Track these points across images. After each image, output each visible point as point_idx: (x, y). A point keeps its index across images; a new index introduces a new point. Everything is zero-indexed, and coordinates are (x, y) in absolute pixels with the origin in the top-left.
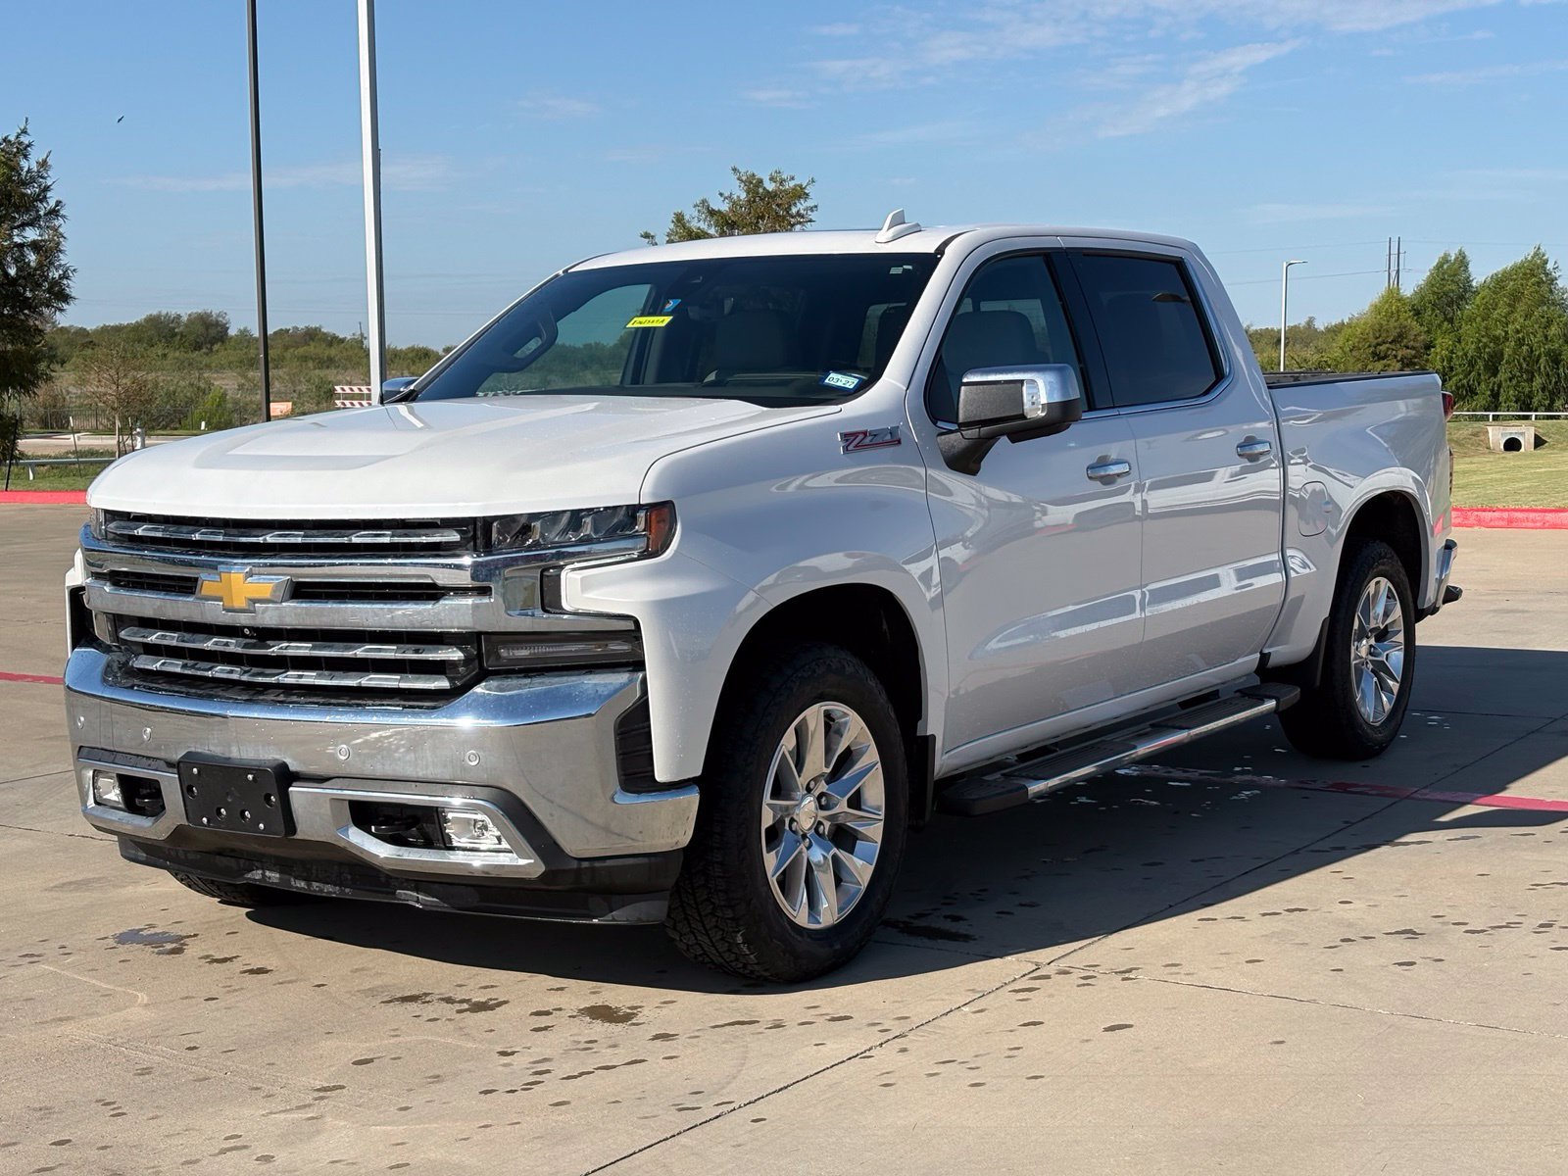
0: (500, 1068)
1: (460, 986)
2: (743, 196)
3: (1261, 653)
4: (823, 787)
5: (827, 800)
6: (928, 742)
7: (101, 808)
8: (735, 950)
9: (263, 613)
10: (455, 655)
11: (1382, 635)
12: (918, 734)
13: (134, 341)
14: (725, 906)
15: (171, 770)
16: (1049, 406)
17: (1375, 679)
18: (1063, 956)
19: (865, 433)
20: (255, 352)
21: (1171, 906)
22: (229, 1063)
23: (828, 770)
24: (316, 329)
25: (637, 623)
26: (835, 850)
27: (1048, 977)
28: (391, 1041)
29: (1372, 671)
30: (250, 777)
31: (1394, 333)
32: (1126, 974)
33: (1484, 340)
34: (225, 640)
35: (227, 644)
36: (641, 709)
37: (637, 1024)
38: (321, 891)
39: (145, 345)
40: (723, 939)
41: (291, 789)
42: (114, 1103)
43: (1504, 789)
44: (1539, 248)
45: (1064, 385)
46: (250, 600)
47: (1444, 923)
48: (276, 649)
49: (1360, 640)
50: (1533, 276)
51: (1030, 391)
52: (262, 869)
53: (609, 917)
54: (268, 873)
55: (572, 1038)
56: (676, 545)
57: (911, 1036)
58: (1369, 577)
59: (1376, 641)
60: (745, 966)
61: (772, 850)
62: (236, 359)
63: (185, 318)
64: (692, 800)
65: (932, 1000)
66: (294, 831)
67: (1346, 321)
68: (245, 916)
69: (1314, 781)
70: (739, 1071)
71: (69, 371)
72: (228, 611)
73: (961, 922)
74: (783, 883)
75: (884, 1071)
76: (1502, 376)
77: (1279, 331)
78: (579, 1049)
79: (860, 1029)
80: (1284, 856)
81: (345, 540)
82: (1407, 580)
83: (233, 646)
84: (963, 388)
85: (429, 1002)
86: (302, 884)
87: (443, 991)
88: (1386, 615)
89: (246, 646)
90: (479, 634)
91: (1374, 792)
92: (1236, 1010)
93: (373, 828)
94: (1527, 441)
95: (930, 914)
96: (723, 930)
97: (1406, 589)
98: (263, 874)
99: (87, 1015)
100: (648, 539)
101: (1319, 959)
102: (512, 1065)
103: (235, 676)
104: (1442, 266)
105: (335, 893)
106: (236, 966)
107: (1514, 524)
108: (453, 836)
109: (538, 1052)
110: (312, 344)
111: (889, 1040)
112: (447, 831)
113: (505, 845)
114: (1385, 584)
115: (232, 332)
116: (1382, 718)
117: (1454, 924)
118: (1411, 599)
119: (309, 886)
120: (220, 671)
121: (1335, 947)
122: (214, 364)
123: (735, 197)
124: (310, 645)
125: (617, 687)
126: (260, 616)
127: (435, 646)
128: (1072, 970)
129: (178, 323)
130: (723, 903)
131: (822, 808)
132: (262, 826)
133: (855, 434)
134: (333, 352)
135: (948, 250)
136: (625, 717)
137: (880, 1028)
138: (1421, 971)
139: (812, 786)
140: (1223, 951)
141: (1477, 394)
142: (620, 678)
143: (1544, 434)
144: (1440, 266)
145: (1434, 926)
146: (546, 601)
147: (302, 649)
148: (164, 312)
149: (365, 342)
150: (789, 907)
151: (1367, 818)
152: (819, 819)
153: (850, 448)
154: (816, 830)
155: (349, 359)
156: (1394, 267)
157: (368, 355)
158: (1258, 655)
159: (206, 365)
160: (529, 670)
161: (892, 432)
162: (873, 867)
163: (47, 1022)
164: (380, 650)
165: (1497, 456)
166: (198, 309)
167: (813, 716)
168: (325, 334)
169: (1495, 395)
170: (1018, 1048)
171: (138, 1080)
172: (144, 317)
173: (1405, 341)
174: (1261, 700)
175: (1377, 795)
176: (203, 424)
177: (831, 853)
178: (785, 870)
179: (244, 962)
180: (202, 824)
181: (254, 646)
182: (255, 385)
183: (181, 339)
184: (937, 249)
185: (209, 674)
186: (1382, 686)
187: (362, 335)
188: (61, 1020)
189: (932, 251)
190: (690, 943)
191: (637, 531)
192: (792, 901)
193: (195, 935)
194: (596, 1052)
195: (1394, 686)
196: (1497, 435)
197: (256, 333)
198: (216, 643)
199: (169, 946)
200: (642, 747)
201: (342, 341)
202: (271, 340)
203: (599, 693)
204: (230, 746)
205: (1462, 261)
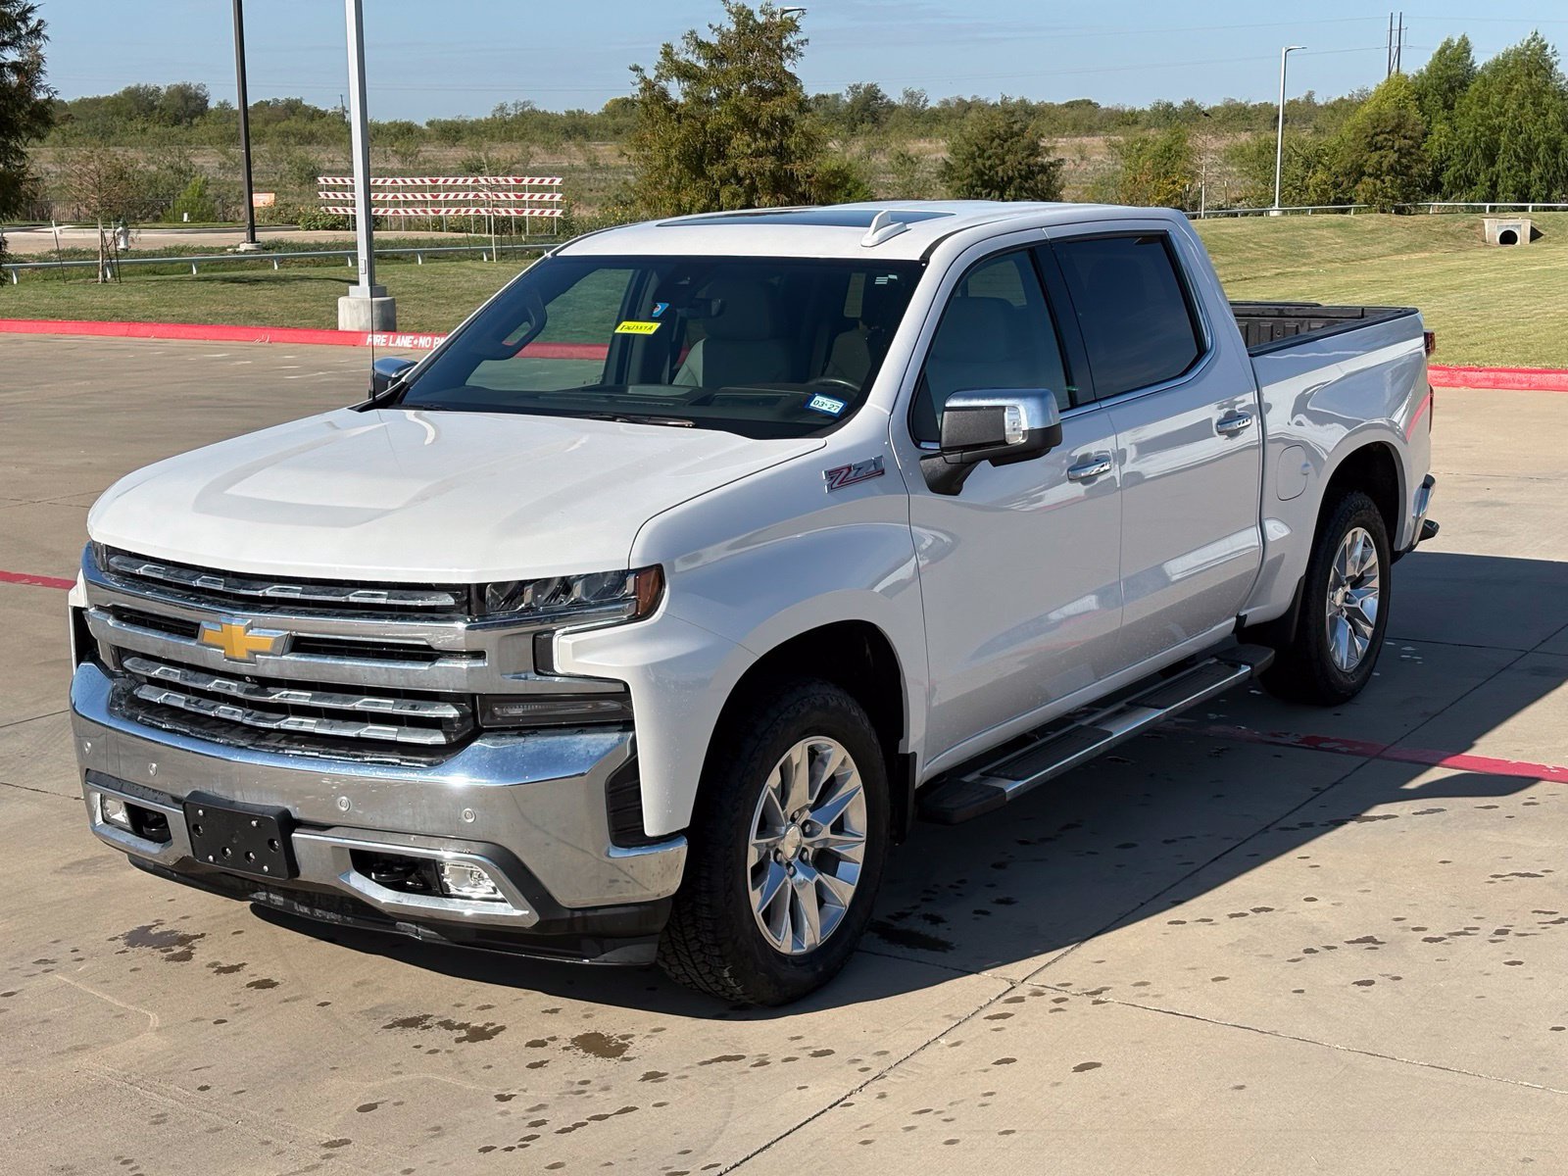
0: (499, 1118)
1: (459, 1006)
2: (733, 28)
3: (1238, 617)
4: (807, 815)
5: (812, 828)
6: (909, 760)
7: (109, 827)
8: (722, 982)
9: (264, 664)
10: (450, 712)
11: (1357, 582)
12: (900, 752)
13: (113, 115)
14: (712, 945)
15: (177, 806)
16: (1031, 433)
17: (1350, 627)
18: (1037, 972)
19: (849, 468)
20: (235, 126)
21: (1142, 904)
22: (240, 1109)
23: (812, 802)
24: (297, 101)
25: (626, 686)
26: (818, 876)
27: (1021, 1000)
28: (394, 1080)
29: (1348, 618)
30: (254, 823)
31: (1393, 123)
32: (1096, 994)
33: (1481, 129)
34: (227, 683)
35: (228, 687)
36: (631, 769)
37: (628, 1059)
38: (324, 918)
39: (124, 118)
40: (710, 972)
41: (294, 835)
42: (132, 1161)
43: (1471, 746)
44: (1536, 33)
45: (1045, 410)
46: (251, 652)
47: (1404, 929)
48: (277, 696)
49: (1335, 589)
50: (1533, 63)
51: (1012, 417)
52: (267, 891)
53: (602, 958)
54: (271, 896)
55: (565, 1078)
56: (665, 606)
57: (890, 1077)
58: (1346, 529)
59: (1351, 588)
60: (731, 995)
61: (758, 886)
62: (216, 135)
63: (164, 91)
64: (680, 850)
65: (910, 1029)
66: (297, 873)
67: (1346, 97)
68: (249, 910)
69: (1287, 734)
70: (726, 1123)
71: (47, 147)
72: (230, 659)
73: (940, 924)
74: (767, 916)
75: (865, 1124)
76: (1499, 166)
77: (1278, 108)
78: (572, 1093)
79: (840, 1067)
80: (1253, 836)
81: (342, 599)
82: (1384, 527)
83: (234, 689)
84: (946, 413)
85: (429, 1027)
86: (306, 910)
87: (441, 1013)
88: (1363, 561)
89: (248, 691)
90: (473, 696)
91: (1345, 749)
92: (1201, 1045)
93: (373, 875)
94: (1523, 233)
95: (910, 914)
96: (710, 965)
97: (1382, 536)
98: (267, 896)
99: (102, 1042)
100: (638, 603)
101: (1281, 977)
102: (510, 1113)
103: (237, 718)
104: (1445, 52)
105: (337, 921)
106: (244, 977)
107: (1500, 385)
108: (450, 884)
109: (533, 1097)
110: (293, 118)
111: (868, 1082)
112: (445, 880)
113: (500, 895)
114: (1362, 533)
115: (212, 105)
116: (1356, 663)
117: (1414, 929)
118: (1387, 545)
119: (312, 912)
120: (224, 711)
121: (1298, 960)
122: (194, 140)
123: (724, 29)
124: (310, 695)
125: (608, 747)
126: (261, 667)
127: (431, 703)
128: (1046, 990)
129: (157, 96)
130: (710, 942)
131: (805, 835)
132: (266, 868)
133: (839, 471)
134: (314, 127)
135: (933, 258)
136: (615, 777)
137: (859, 1066)
138: (1380, 992)
139: (796, 817)
140: (1191, 966)
141: (1475, 184)
142: (612, 738)
143: (1540, 227)
144: (1442, 52)
145: (1394, 933)
146: (539, 664)
147: (303, 698)
148: (143, 85)
149: (347, 116)
150: (773, 938)
151: (1336, 783)
152: (803, 846)
153: (835, 485)
154: (801, 857)
155: (331, 135)
156: (1395, 44)
157: (350, 129)
158: (1235, 619)
159: (186, 141)
160: (523, 729)
161: (876, 462)
162: (854, 887)
163: (64, 1052)
164: (378, 704)
165: (1493, 250)
166: (178, 81)
167: (798, 753)
168: (306, 107)
169: (1494, 186)
170: (991, 1094)
171: (154, 1129)
172: (123, 89)
173: (1403, 131)
174: (1236, 667)
175: (1348, 753)
176: (186, 215)
177: (815, 879)
178: (770, 904)
179: (251, 972)
180: (209, 861)
181: (255, 692)
182: (236, 164)
183: (160, 113)
184: (921, 257)
185: (212, 714)
186: (1356, 630)
187: (344, 108)
188: (77, 1049)
189: (917, 258)
190: (679, 973)
191: (626, 595)
192: (777, 933)
193: (203, 935)
194: (588, 1097)
195: (1368, 630)
196: (1493, 227)
197: (236, 105)
198: (218, 684)
199: (177, 949)
200: (633, 804)
201: (323, 115)
202: (253, 113)
203: (591, 754)
204: (233, 792)
205: (1465, 47)
